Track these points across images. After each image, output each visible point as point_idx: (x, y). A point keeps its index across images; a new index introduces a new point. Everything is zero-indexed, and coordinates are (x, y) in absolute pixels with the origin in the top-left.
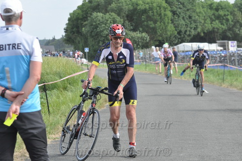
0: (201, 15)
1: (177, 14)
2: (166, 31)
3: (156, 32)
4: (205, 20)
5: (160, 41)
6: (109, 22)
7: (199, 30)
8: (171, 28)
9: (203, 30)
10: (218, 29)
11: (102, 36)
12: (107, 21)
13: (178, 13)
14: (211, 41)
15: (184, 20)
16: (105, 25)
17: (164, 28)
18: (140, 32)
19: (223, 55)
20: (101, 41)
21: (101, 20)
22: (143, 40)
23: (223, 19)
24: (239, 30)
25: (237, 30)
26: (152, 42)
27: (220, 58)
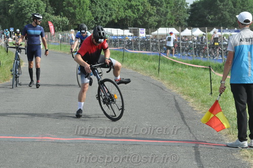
0: (115, 4)
1: (94, 2)
2: (84, 17)
3: (75, 18)
4: (119, 8)
5: (79, 25)
6: (33, 6)
7: (114, 17)
8: (88, 13)
9: (117, 17)
10: (130, 17)
11: (26, 18)
12: (32, 4)
13: (96, 2)
14: (124, 27)
15: (101, 8)
16: (30, 8)
17: (83, 13)
18: (61, 16)
19: (130, 40)
20: (26, 22)
21: (26, 3)
22: (64, 23)
23: (135, 9)
24: (148, 19)
25: (147, 19)
26: (71, 26)
27: (128, 43)
